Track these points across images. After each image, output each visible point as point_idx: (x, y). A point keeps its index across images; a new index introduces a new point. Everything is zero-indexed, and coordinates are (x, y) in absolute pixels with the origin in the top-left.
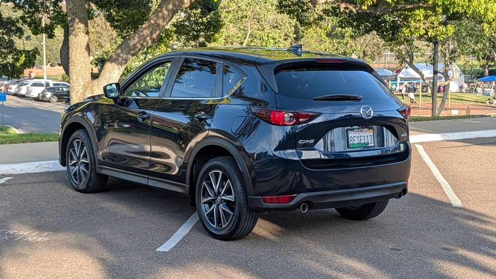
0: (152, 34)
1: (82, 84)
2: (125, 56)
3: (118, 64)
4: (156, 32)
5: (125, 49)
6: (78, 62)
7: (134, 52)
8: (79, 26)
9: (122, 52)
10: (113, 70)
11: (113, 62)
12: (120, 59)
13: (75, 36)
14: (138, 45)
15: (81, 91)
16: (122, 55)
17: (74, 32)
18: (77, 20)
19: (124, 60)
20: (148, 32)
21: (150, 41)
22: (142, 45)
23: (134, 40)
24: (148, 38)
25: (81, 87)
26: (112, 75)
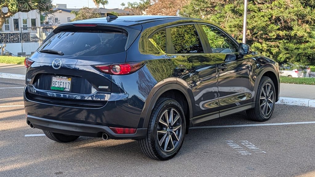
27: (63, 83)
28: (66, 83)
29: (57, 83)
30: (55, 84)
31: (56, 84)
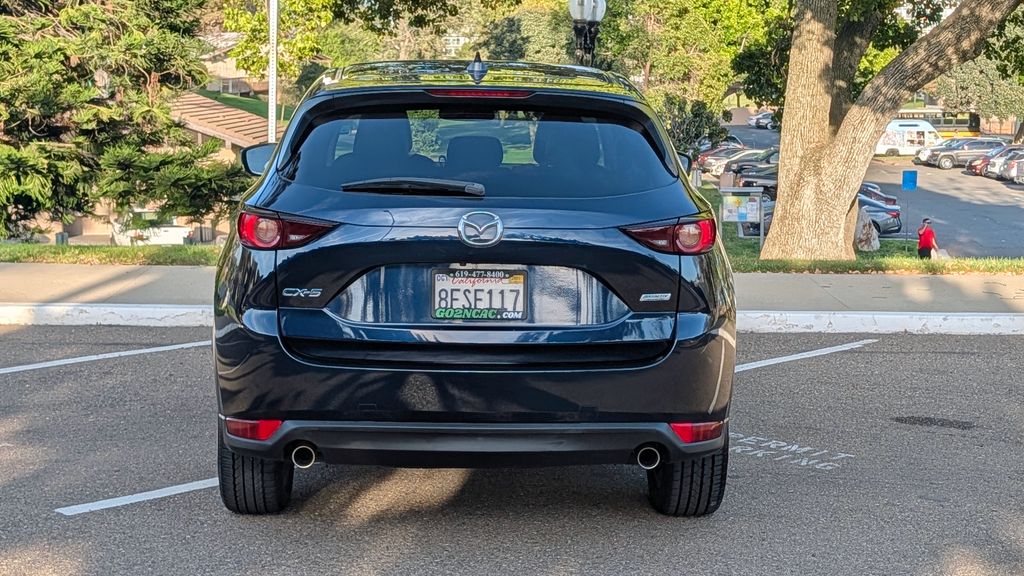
0: (959, 39)
1: (800, 153)
2: (892, 91)
3: (875, 111)
4: (969, 36)
5: (893, 75)
6: (799, 105)
7: (913, 82)
8: (808, 27)
9: (886, 84)
10: (862, 122)
11: (864, 104)
12: (881, 99)
13: (800, 50)
14: (925, 66)
15: (796, 168)
16: (884, 90)
17: (797, 42)
18: (809, 15)
19: (889, 100)
20: (950, 35)
21: (954, 57)
22: (935, 66)
23: (917, 54)
24: (950, 50)
25: (798, 160)
26: (859, 135)
27: (490, 292)
28: (502, 292)
29: (456, 295)
30: (449, 299)
31: (452, 299)
